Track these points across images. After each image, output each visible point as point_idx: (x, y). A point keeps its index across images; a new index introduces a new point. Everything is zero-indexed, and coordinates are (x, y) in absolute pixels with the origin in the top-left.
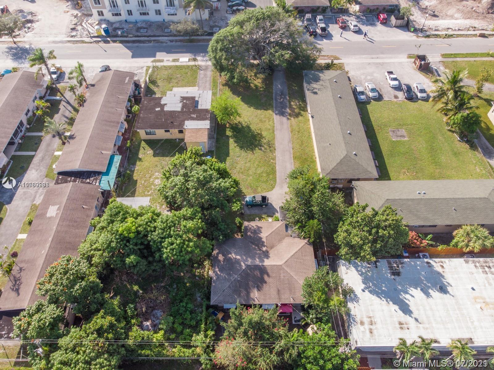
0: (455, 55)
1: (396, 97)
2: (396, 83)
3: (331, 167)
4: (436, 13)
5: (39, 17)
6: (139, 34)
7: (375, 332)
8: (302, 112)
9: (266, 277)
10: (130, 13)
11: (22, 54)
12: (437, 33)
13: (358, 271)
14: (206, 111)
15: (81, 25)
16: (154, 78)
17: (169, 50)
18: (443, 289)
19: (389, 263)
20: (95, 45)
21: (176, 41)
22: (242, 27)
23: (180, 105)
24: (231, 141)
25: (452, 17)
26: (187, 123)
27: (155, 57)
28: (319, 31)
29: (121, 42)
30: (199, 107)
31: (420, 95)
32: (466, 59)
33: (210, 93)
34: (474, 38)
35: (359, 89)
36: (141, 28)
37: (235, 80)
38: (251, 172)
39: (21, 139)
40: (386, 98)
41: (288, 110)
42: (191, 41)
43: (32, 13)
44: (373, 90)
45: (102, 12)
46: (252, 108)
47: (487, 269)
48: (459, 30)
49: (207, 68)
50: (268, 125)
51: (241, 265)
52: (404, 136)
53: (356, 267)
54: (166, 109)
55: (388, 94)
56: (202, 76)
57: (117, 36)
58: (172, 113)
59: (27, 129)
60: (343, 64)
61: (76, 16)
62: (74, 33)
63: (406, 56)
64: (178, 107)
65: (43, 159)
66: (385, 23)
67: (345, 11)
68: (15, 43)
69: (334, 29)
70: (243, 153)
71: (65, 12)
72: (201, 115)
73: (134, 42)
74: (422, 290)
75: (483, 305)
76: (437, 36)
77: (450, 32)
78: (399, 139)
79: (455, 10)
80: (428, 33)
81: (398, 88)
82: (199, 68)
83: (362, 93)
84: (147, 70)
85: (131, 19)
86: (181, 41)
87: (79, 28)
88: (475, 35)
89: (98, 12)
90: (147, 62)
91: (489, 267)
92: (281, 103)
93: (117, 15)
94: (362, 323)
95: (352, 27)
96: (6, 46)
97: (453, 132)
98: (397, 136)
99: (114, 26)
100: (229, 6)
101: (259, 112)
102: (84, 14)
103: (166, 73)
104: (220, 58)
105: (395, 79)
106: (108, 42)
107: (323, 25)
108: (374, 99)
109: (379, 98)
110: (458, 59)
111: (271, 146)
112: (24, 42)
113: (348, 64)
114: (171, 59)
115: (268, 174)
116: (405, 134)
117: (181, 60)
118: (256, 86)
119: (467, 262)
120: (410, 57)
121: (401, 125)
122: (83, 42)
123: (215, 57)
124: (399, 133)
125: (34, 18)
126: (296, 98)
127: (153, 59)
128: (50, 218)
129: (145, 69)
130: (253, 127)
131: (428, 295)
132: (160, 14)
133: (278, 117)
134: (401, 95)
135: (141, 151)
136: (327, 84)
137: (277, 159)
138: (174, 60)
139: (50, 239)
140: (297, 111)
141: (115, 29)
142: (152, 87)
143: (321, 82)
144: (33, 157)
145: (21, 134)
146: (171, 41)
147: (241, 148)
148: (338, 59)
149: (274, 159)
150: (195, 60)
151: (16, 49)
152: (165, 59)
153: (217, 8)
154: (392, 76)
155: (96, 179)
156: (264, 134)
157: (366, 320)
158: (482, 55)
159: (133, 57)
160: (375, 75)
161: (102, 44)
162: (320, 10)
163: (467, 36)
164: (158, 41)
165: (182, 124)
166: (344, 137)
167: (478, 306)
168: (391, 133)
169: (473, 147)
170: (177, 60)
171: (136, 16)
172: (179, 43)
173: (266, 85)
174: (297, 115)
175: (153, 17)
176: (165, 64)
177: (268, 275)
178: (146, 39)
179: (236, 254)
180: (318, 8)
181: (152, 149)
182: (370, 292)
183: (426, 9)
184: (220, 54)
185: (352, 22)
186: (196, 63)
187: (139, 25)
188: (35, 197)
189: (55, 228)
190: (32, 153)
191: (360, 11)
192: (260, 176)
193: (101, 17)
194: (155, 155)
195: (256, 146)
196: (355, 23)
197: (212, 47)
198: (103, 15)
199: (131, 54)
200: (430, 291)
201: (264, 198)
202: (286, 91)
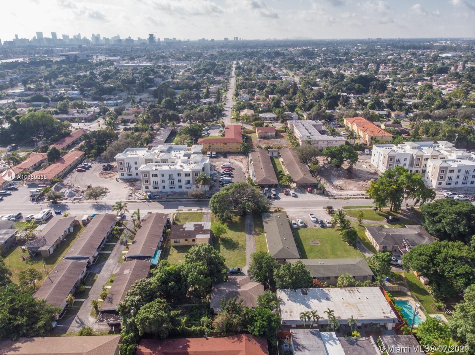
0: (350, 207)
1: (315, 226)
2: (315, 219)
3: (275, 253)
4: (342, 188)
5: (110, 190)
6: (169, 198)
7: (293, 315)
8: (261, 233)
9: (238, 296)
10: (164, 187)
11: (101, 207)
12: (340, 197)
13: (286, 293)
14: (208, 230)
15: (134, 194)
16: (177, 218)
17: (186, 205)
18: (328, 299)
19: (302, 290)
20: (143, 203)
21: (190, 201)
22: (228, 191)
23: (194, 228)
24: (221, 246)
25: (352, 190)
26: (197, 235)
27: (178, 208)
28: (272, 196)
29: (158, 202)
30: (204, 229)
31: (328, 225)
32: (356, 209)
33: (210, 223)
34: (362, 199)
35: (293, 222)
36: (169, 195)
37: (224, 217)
38: (232, 260)
39: (104, 245)
40: (309, 226)
41: (254, 232)
42: (199, 201)
43: (105, 188)
44: (301, 223)
45: (148, 187)
46: (233, 232)
47: (351, 292)
48: (354, 195)
49: (208, 213)
50: (242, 239)
51: (226, 291)
52: (318, 244)
53: (285, 291)
54: (186, 230)
55: (310, 225)
56: (205, 217)
57: (155, 199)
58: (189, 232)
59: (106, 241)
60: (286, 211)
61: (131, 190)
62: (130, 198)
63: (322, 208)
64: (193, 229)
65: (116, 254)
66: (311, 192)
67: (289, 187)
68: (96, 202)
69: (281, 195)
70: (228, 251)
71: (125, 188)
72: (205, 232)
73: (165, 201)
74: (317, 299)
75: (347, 305)
76: (340, 198)
77: (349, 197)
78: (315, 245)
79: (353, 186)
80: (336, 197)
81: (317, 222)
82: (204, 213)
83: (295, 224)
84: (173, 215)
85: (164, 190)
86: (193, 201)
87: (133, 195)
88: (363, 198)
89: (146, 187)
90: (174, 211)
91: (353, 291)
92: (250, 229)
93: (156, 188)
94: (286, 312)
95: (291, 194)
96: (92, 204)
97: (345, 241)
98: (314, 244)
99: (154, 194)
100: (221, 184)
101: (237, 233)
102: (135, 189)
103: (185, 216)
104: (216, 206)
105: (314, 217)
106: (150, 202)
107: (275, 193)
108: (302, 227)
109: (305, 226)
110: (352, 209)
111: (244, 248)
112: (102, 202)
113: (289, 211)
114: (187, 209)
115: (242, 260)
116: (319, 243)
117: (193, 210)
118: (235, 221)
119: (341, 289)
120: (324, 208)
121: (317, 239)
122: (136, 202)
123: (213, 206)
124: (315, 242)
125: (107, 191)
126: (258, 227)
127: (177, 209)
128: (126, 274)
129: (172, 214)
130: (233, 240)
131: (320, 301)
132: (181, 188)
133: (248, 235)
134: (318, 226)
135: (171, 251)
136: (275, 219)
137: (247, 254)
138: (189, 210)
139: (127, 282)
140: (258, 232)
141: (155, 196)
142: (176, 222)
143: (271, 218)
144: (110, 254)
145: (104, 243)
146: (187, 201)
147: (227, 249)
148: (283, 209)
149: (245, 253)
150: (201, 210)
151: (97, 205)
152: (184, 209)
153: (214, 185)
154: (312, 216)
155: (149, 260)
156: (240, 242)
157: (288, 311)
158: (366, 207)
159: (165, 208)
160: (304, 216)
161: (147, 203)
162: (273, 186)
163: (358, 198)
164: (179, 201)
165: (195, 236)
166: (282, 241)
167: (345, 305)
168: (311, 242)
169: (355, 248)
170: (191, 210)
171: (167, 189)
172: (192, 202)
173: (241, 221)
174: (259, 234)
175: (177, 190)
176: (184, 211)
177: (240, 295)
178: (172, 200)
179: (223, 287)
180: (272, 185)
181: (177, 250)
182: (292, 301)
183: (337, 186)
184: (216, 204)
185: (292, 192)
186: (202, 211)
187: (168, 194)
188: (113, 271)
189: (129, 278)
190: (110, 252)
191: (296, 187)
192: (238, 261)
193: (147, 190)
194: (178, 253)
195: (235, 248)
196: (293, 192)
197: (212, 201)
198: (148, 189)
199: (164, 207)
200: (322, 300)
201: (239, 269)
202: (253, 223)
